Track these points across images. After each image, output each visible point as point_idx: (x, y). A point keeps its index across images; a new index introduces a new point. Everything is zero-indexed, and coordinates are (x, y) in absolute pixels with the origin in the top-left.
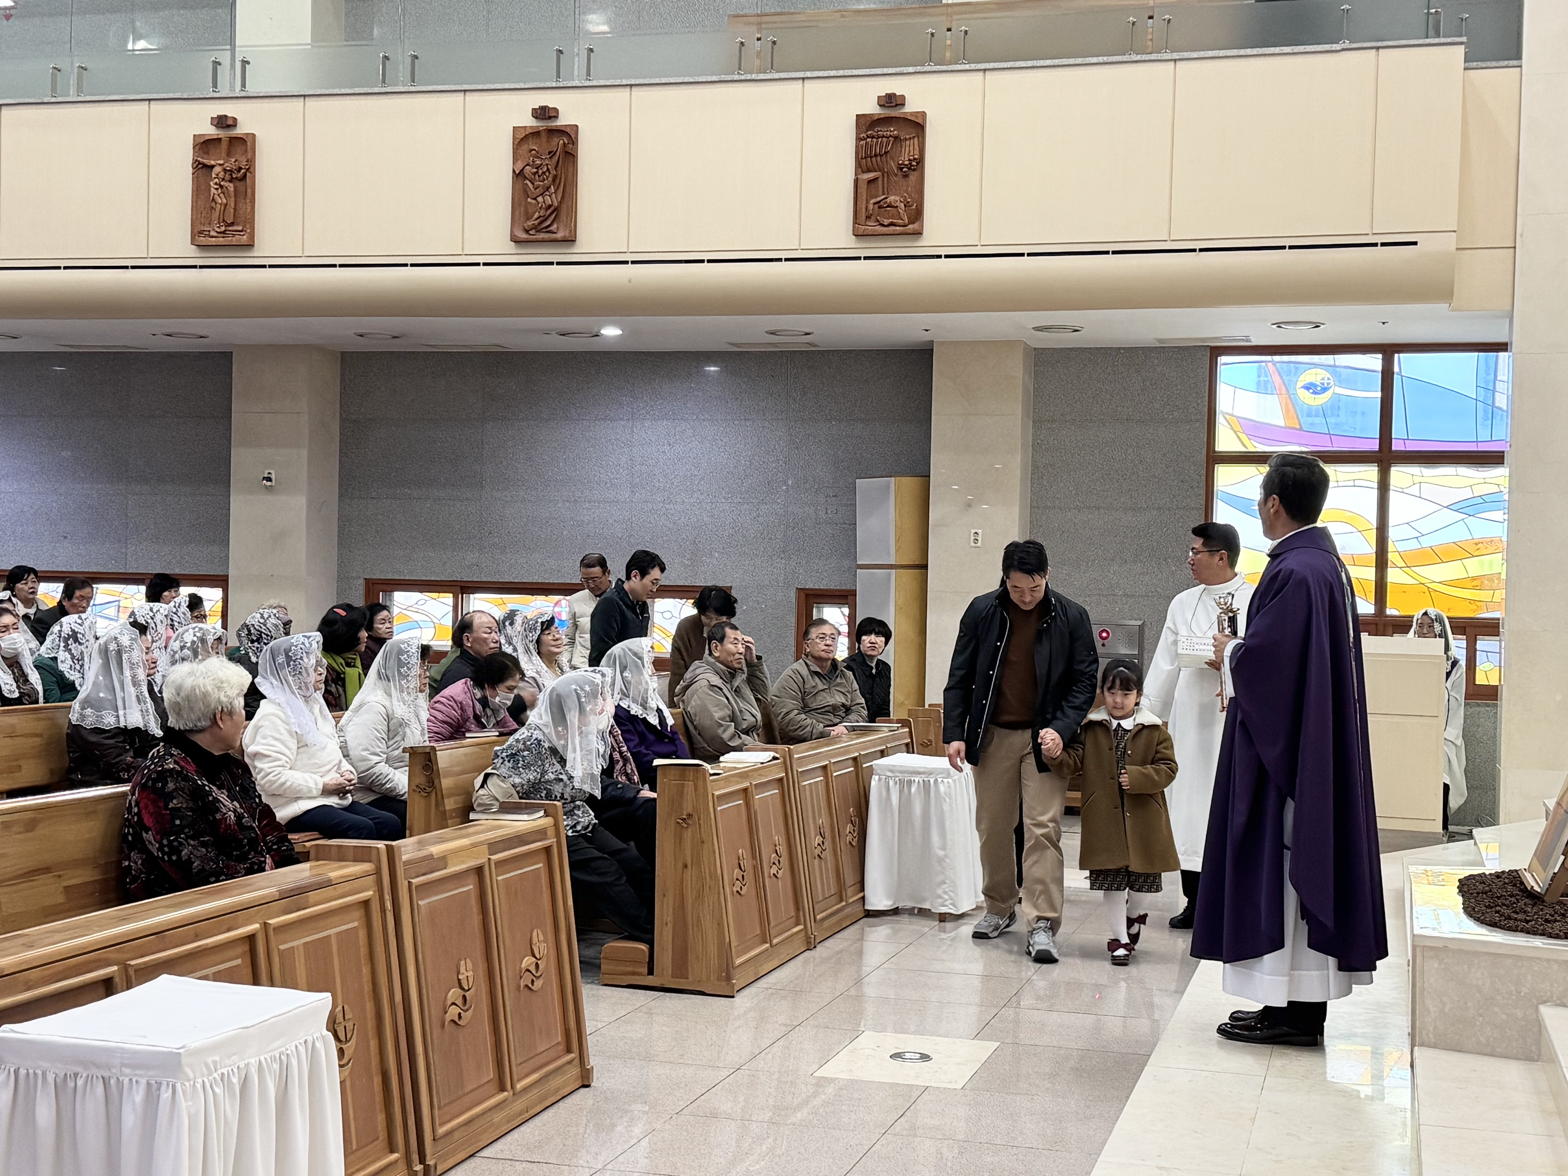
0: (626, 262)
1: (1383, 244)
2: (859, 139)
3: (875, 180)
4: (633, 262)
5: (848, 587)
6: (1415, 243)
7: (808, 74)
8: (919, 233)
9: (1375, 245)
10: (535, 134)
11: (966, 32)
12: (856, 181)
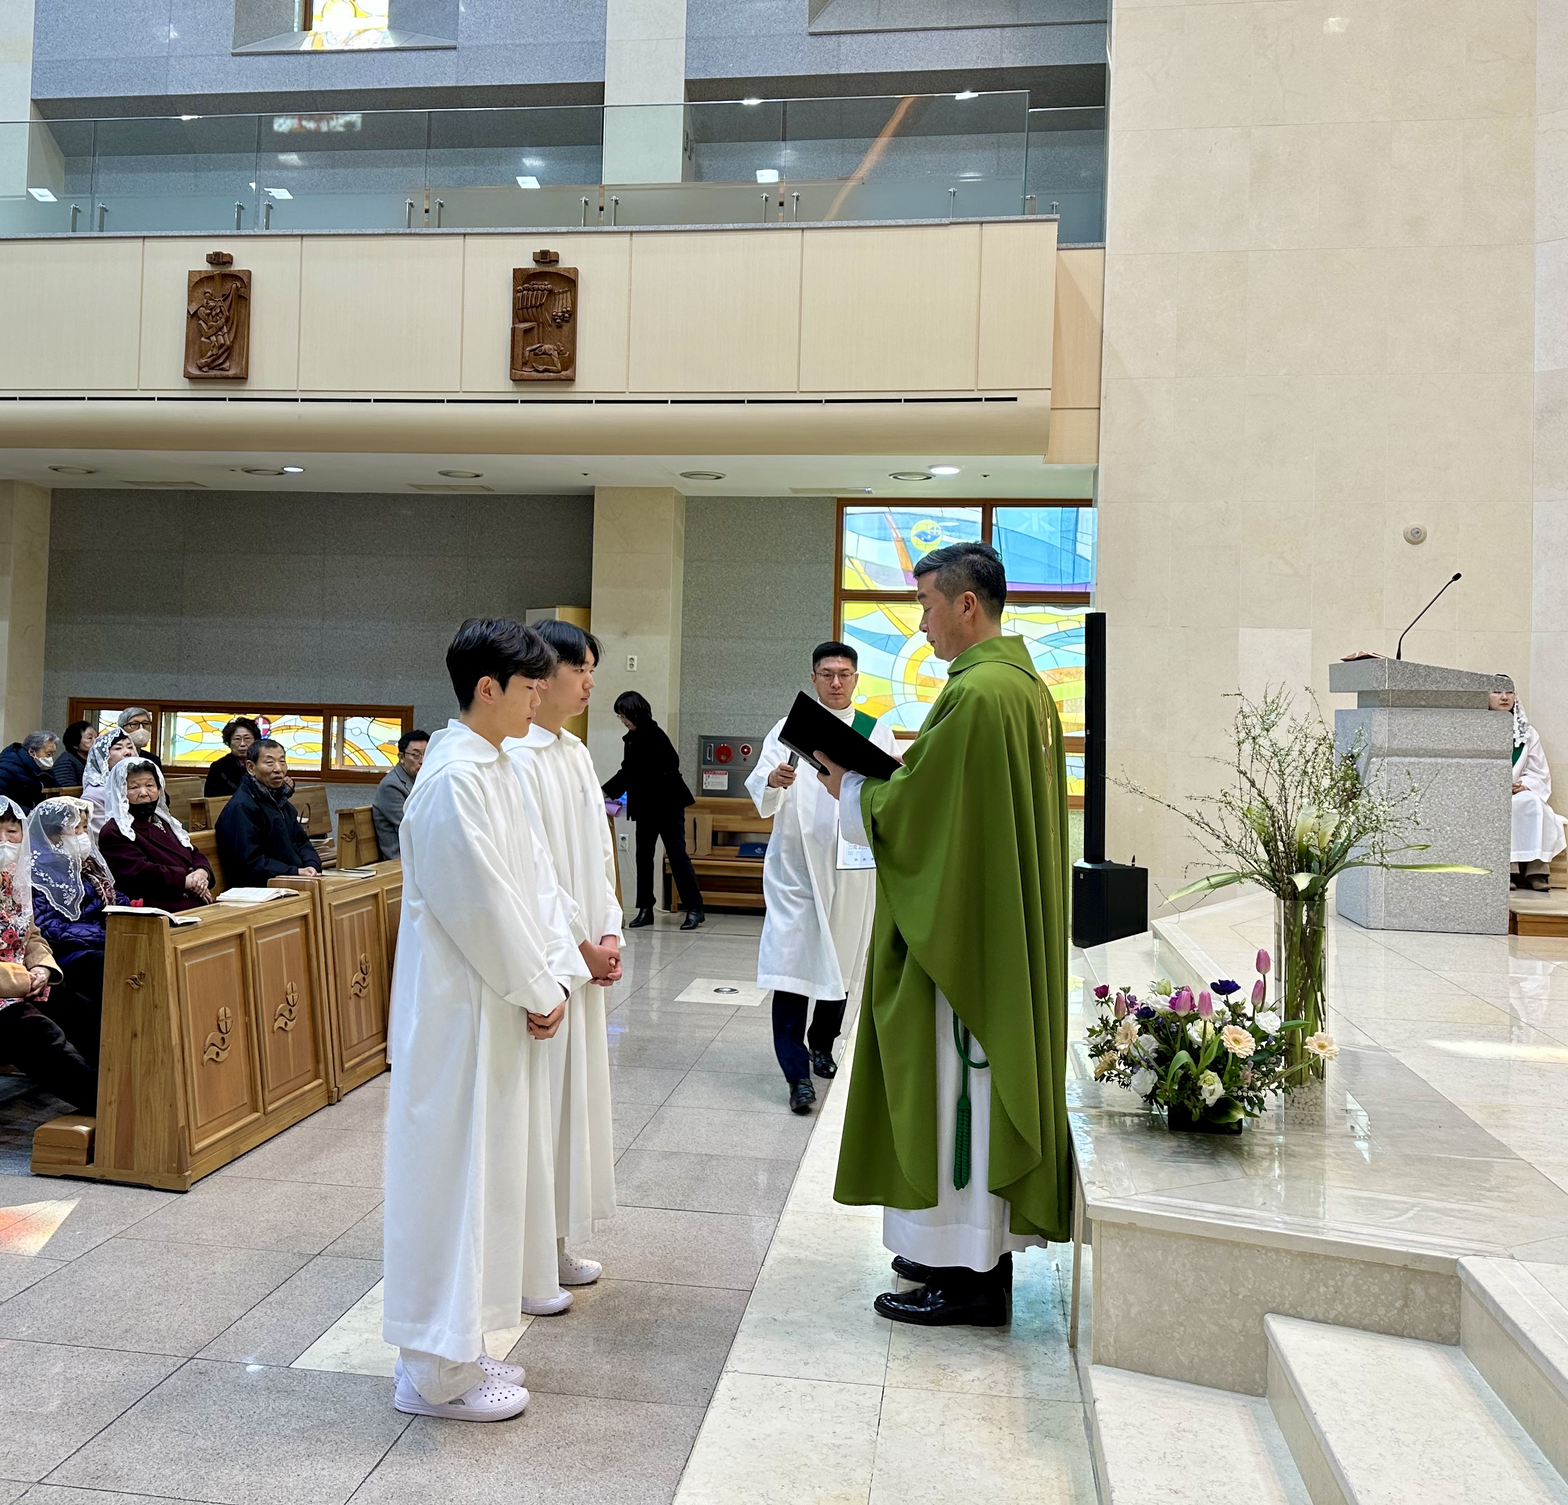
0: (296, 400)
1: (987, 400)
2: (516, 292)
3: (531, 329)
4: (303, 400)
6: (1015, 399)
8: (571, 380)
9: (980, 400)
10: (209, 278)
11: (616, 201)
12: (513, 331)
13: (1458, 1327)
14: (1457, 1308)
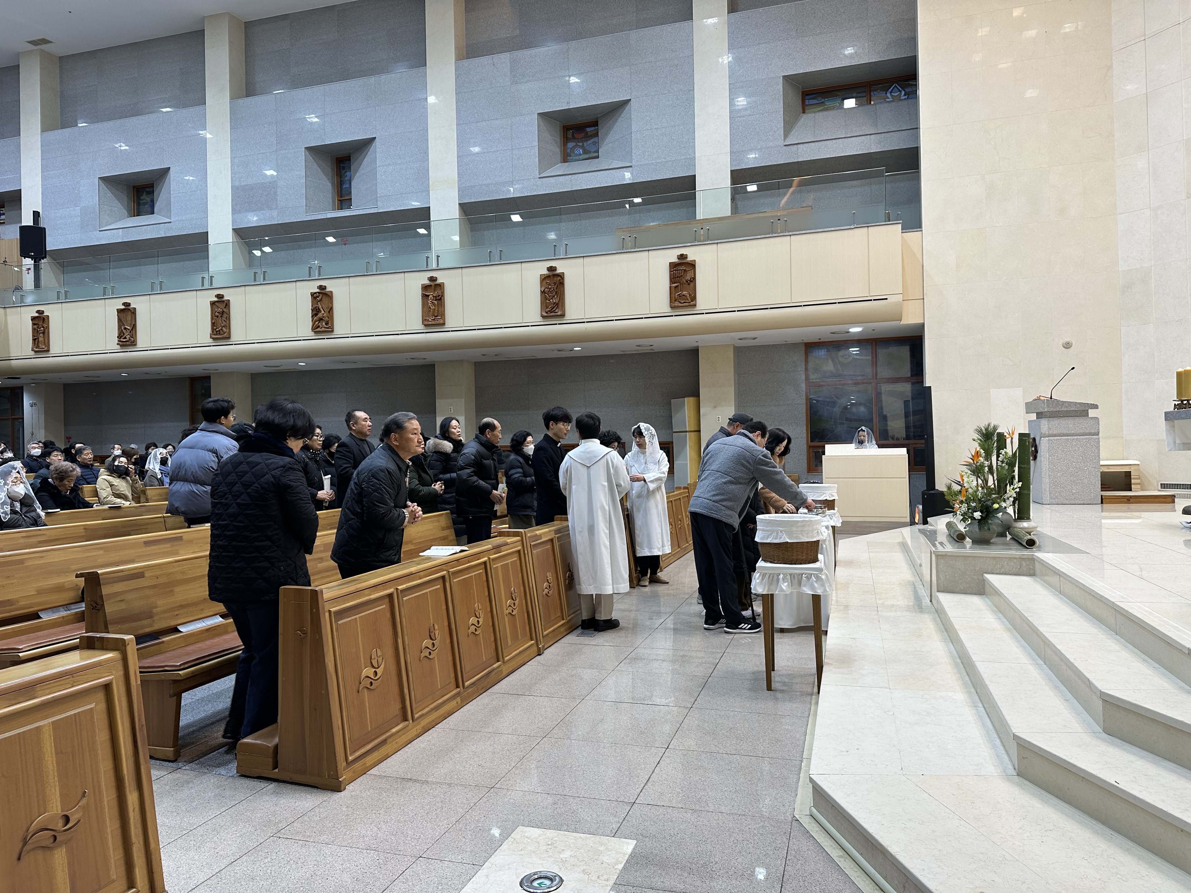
0: (583, 322)
1: (874, 300)
2: (670, 271)
3: (677, 286)
4: (587, 322)
5: (669, 440)
6: (887, 299)
7: (650, 248)
8: (695, 305)
9: (871, 300)
10: (548, 277)
11: (709, 229)
12: (670, 287)
13: (1035, 571)
14: (1034, 566)
